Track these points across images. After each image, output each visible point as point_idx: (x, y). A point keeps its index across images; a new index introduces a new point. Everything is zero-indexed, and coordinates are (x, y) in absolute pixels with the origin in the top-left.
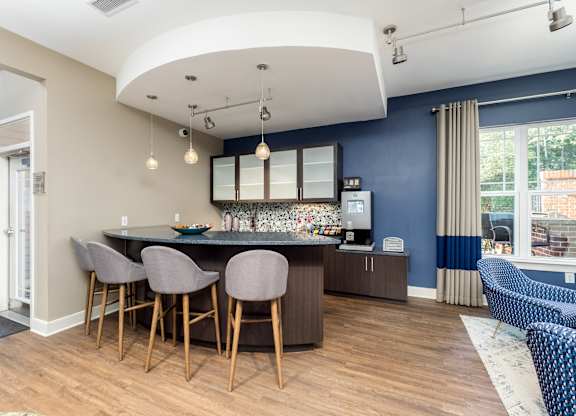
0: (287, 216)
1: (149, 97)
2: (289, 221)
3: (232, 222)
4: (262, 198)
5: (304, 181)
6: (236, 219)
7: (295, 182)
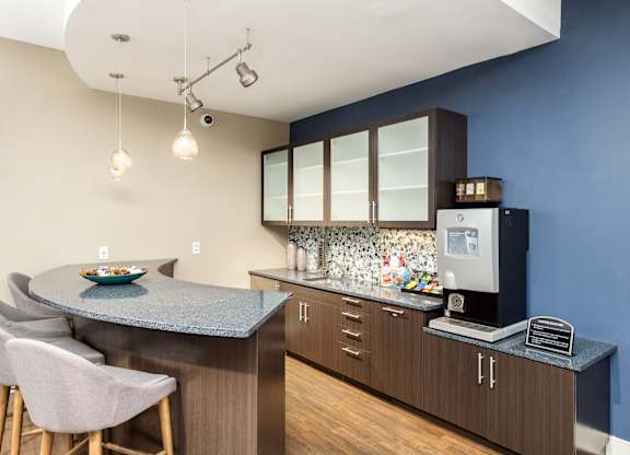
0: (373, 251)
1: (111, 75)
2: (376, 260)
3: (296, 256)
4: (321, 219)
5: (380, 189)
6: (301, 251)
7: (366, 191)
